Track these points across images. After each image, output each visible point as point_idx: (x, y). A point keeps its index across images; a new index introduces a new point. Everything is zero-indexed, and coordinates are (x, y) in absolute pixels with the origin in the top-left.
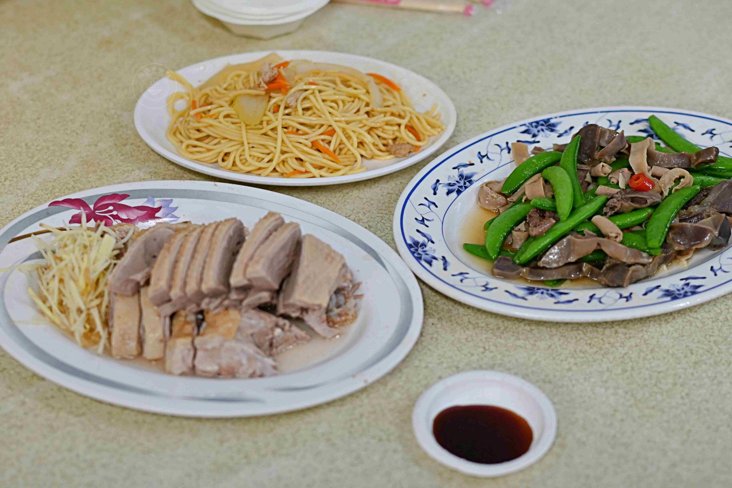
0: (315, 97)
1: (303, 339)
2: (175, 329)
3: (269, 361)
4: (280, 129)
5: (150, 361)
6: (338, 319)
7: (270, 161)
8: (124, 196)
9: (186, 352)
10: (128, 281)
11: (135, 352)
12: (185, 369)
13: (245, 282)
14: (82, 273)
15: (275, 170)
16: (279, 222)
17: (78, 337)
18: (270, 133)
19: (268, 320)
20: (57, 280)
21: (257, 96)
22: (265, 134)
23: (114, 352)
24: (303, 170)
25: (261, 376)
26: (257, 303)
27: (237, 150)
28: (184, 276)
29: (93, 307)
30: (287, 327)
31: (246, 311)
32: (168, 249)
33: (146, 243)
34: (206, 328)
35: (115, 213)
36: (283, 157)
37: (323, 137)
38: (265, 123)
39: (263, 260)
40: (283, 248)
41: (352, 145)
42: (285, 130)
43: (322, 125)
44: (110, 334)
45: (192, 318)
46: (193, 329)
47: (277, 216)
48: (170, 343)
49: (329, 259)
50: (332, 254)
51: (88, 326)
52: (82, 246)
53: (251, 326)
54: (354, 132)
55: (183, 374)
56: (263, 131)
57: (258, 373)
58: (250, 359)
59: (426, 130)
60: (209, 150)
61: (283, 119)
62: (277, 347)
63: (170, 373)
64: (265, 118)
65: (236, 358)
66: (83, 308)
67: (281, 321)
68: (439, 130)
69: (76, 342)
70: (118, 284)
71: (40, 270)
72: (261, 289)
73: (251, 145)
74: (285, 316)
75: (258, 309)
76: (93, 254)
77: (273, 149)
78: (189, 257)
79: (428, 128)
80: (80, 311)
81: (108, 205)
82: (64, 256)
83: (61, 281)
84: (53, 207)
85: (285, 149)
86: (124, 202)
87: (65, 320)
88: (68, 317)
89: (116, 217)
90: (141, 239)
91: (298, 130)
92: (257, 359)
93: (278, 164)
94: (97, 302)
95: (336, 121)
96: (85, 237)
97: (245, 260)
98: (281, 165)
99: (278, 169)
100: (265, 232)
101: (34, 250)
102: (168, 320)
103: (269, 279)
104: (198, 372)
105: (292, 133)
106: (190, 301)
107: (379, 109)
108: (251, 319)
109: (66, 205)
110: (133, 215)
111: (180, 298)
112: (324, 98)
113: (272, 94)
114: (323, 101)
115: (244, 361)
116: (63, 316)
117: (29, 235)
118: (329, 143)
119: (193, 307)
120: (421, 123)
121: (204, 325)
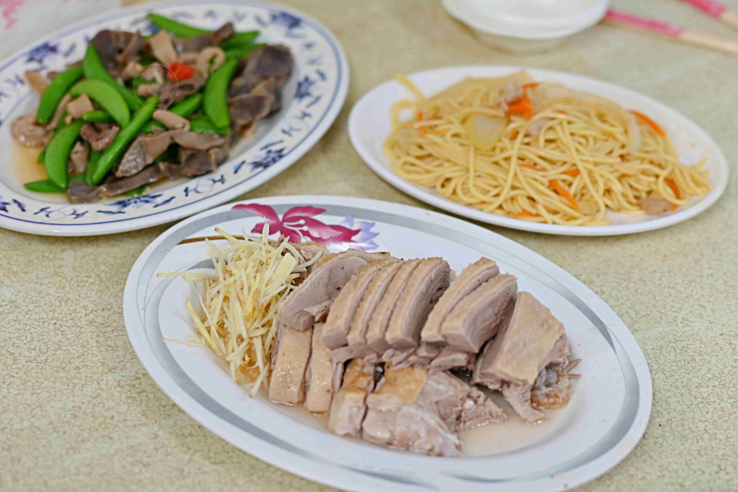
0: (563, 128)
1: (498, 416)
2: (348, 380)
3: (453, 438)
4: (514, 160)
5: (312, 412)
6: (546, 400)
7: (497, 195)
8: (320, 211)
9: (355, 409)
10: (302, 313)
11: (296, 400)
12: (350, 431)
13: (440, 338)
14: (252, 294)
15: (500, 207)
16: (492, 271)
17: (233, 369)
18: (503, 163)
19: (459, 387)
20: (221, 297)
21: (495, 117)
22: (496, 163)
23: (271, 394)
24: (534, 212)
25: (440, 455)
26: (450, 365)
27: (461, 177)
28: (367, 317)
29: (257, 337)
30: (481, 400)
31: (435, 373)
32: (356, 283)
33: (331, 271)
34: (383, 385)
35: (305, 228)
36: (513, 193)
37: (564, 177)
38: (498, 151)
39: (464, 316)
40: (492, 304)
41: (597, 191)
42: (521, 162)
43: (565, 163)
44: (270, 371)
45: (370, 369)
46: (369, 384)
47: (491, 265)
48: (338, 396)
49: (546, 327)
50: (551, 322)
51: (247, 359)
52: (258, 262)
53: (438, 392)
54: (602, 176)
55: (347, 436)
56: (495, 159)
57: (437, 450)
58: (430, 432)
59: (689, 187)
60: (428, 172)
61: (520, 149)
62: (465, 422)
63: (332, 432)
64: (500, 145)
65: (414, 427)
66: (245, 336)
67: (475, 392)
68: (705, 189)
69: (230, 376)
70: (289, 315)
71: (207, 280)
72: (457, 350)
73: (478, 174)
74: (481, 387)
75: (449, 372)
76: (268, 274)
77: (502, 182)
78: (377, 296)
79: (692, 185)
80: (240, 339)
81: (298, 218)
82: (234, 271)
83: (226, 299)
84: (237, 210)
85: (516, 184)
86: (318, 217)
87: (222, 346)
88: (226, 343)
89: (306, 234)
90: (326, 265)
91: (535, 164)
92: (437, 433)
93: (506, 201)
94: (263, 331)
95: (583, 161)
96: (264, 253)
97: (443, 312)
98: (509, 202)
99: (504, 206)
100: (475, 281)
101: (205, 257)
102: (340, 367)
103: (468, 339)
104: (365, 435)
105: (528, 166)
106: (370, 349)
107: (636, 154)
108: (439, 383)
109: (251, 211)
110: (325, 234)
111: (360, 344)
112: (573, 131)
113: (513, 118)
114: (572, 134)
115: (423, 434)
116: (221, 341)
117: (202, 239)
118: (570, 185)
119: (373, 357)
120: (684, 178)
121: (383, 380)
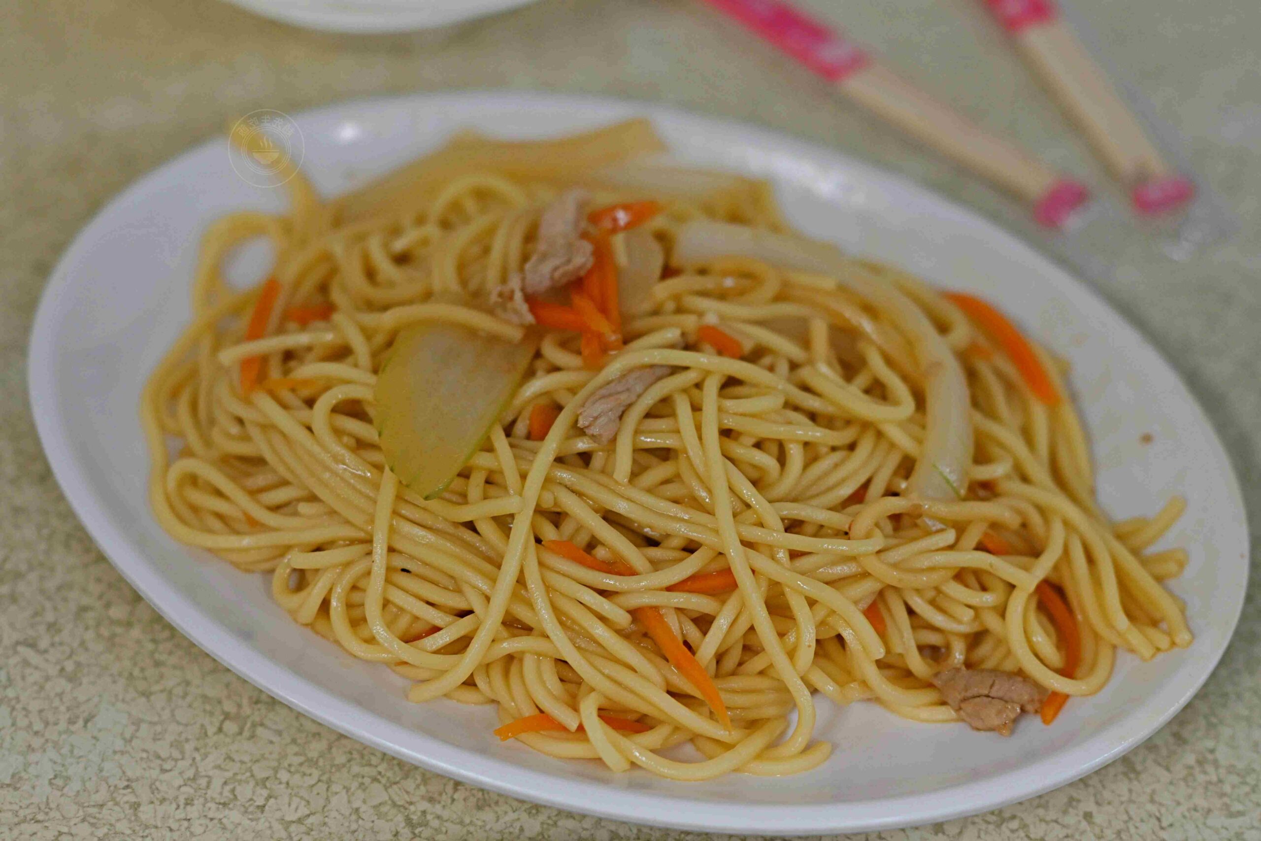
0: (696, 408)
4: (521, 529)
7: (461, 645)
15: (470, 683)
18: (487, 529)
21: (493, 339)
22: (471, 526)
24: (570, 721)
27: (347, 565)
36: (509, 646)
37: (680, 599)
38: (477, 480)
41: (791, 654)
42: (549, 532)
43: (690, 548)
54: (812, 603)
56: (466, 514)
59: (1111, 626)
60: (255, 525)
61: (548, 481)
64: (484, 460)
68: (1163, 641)
73: (399, 562)
77: (476, 604)
79: (1121, 621)
85: (523, 613)
91: (592, 544)
93: (487, 667)
95: (747, 544)
98: (496, 674)
99: (480, 681)
105: (566, 549)
107: (942, 509)
112: (730, 423)
114: (726, 433)
118: (704, 622)
120: (1097, 582)
